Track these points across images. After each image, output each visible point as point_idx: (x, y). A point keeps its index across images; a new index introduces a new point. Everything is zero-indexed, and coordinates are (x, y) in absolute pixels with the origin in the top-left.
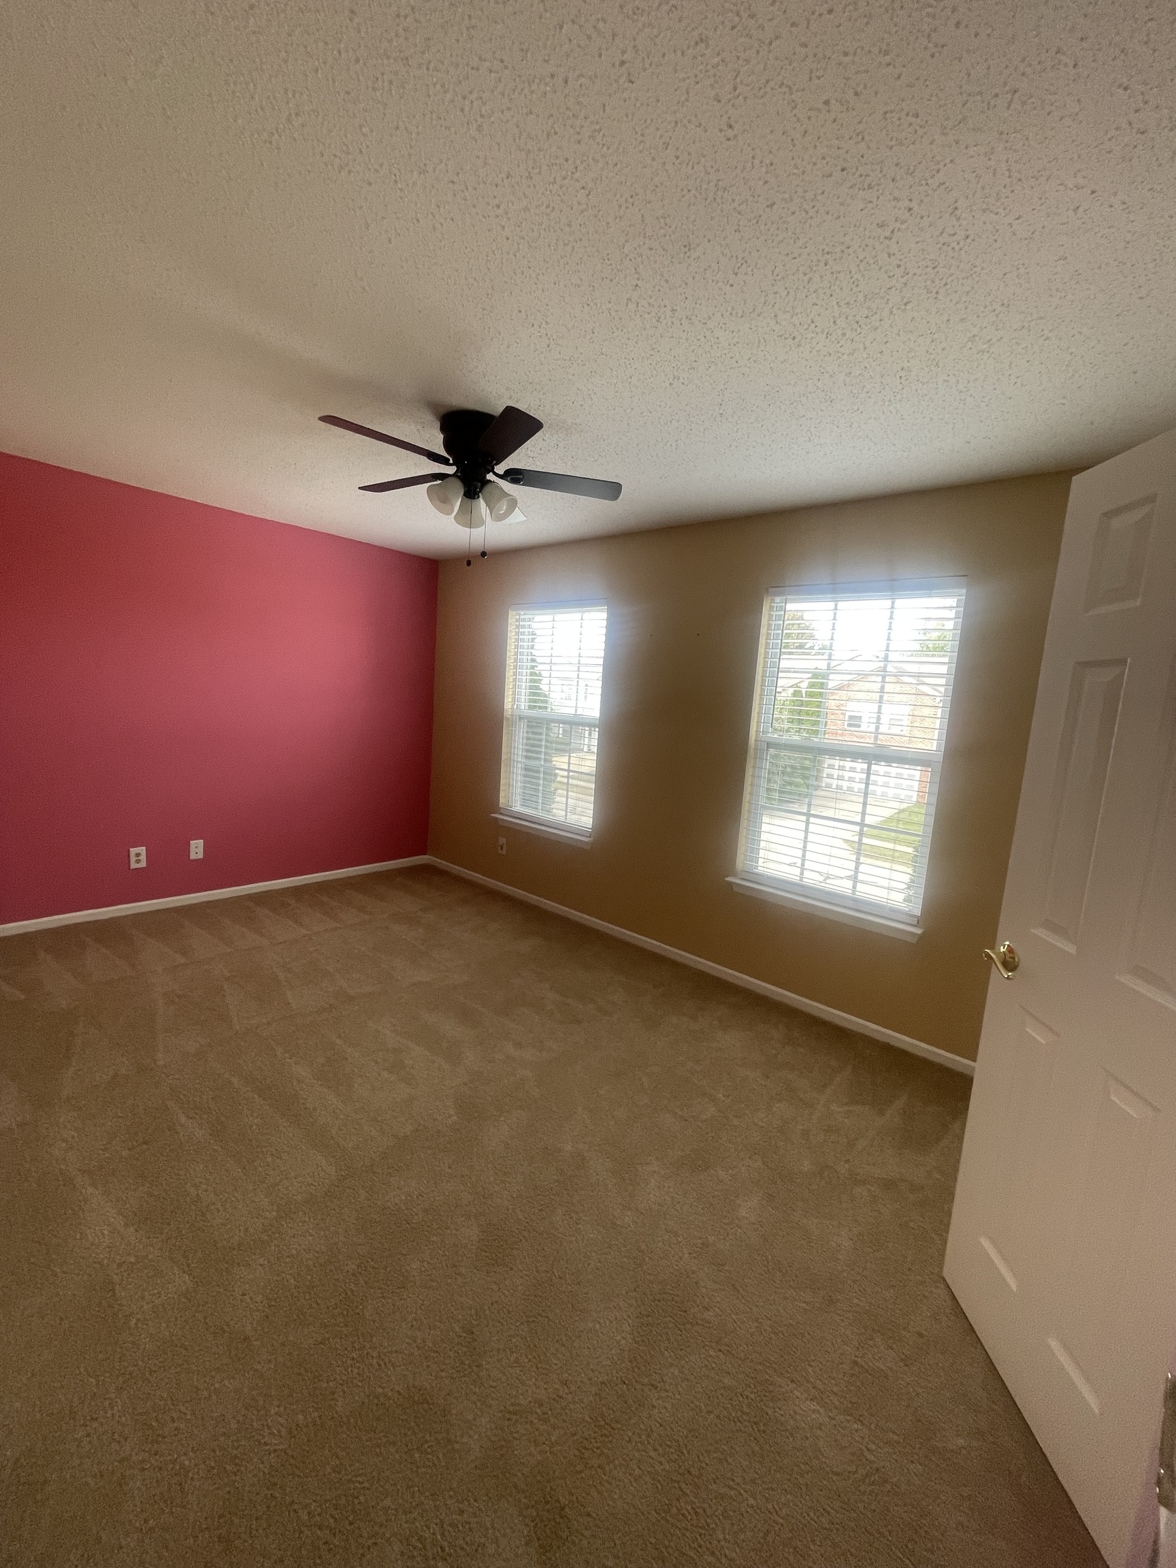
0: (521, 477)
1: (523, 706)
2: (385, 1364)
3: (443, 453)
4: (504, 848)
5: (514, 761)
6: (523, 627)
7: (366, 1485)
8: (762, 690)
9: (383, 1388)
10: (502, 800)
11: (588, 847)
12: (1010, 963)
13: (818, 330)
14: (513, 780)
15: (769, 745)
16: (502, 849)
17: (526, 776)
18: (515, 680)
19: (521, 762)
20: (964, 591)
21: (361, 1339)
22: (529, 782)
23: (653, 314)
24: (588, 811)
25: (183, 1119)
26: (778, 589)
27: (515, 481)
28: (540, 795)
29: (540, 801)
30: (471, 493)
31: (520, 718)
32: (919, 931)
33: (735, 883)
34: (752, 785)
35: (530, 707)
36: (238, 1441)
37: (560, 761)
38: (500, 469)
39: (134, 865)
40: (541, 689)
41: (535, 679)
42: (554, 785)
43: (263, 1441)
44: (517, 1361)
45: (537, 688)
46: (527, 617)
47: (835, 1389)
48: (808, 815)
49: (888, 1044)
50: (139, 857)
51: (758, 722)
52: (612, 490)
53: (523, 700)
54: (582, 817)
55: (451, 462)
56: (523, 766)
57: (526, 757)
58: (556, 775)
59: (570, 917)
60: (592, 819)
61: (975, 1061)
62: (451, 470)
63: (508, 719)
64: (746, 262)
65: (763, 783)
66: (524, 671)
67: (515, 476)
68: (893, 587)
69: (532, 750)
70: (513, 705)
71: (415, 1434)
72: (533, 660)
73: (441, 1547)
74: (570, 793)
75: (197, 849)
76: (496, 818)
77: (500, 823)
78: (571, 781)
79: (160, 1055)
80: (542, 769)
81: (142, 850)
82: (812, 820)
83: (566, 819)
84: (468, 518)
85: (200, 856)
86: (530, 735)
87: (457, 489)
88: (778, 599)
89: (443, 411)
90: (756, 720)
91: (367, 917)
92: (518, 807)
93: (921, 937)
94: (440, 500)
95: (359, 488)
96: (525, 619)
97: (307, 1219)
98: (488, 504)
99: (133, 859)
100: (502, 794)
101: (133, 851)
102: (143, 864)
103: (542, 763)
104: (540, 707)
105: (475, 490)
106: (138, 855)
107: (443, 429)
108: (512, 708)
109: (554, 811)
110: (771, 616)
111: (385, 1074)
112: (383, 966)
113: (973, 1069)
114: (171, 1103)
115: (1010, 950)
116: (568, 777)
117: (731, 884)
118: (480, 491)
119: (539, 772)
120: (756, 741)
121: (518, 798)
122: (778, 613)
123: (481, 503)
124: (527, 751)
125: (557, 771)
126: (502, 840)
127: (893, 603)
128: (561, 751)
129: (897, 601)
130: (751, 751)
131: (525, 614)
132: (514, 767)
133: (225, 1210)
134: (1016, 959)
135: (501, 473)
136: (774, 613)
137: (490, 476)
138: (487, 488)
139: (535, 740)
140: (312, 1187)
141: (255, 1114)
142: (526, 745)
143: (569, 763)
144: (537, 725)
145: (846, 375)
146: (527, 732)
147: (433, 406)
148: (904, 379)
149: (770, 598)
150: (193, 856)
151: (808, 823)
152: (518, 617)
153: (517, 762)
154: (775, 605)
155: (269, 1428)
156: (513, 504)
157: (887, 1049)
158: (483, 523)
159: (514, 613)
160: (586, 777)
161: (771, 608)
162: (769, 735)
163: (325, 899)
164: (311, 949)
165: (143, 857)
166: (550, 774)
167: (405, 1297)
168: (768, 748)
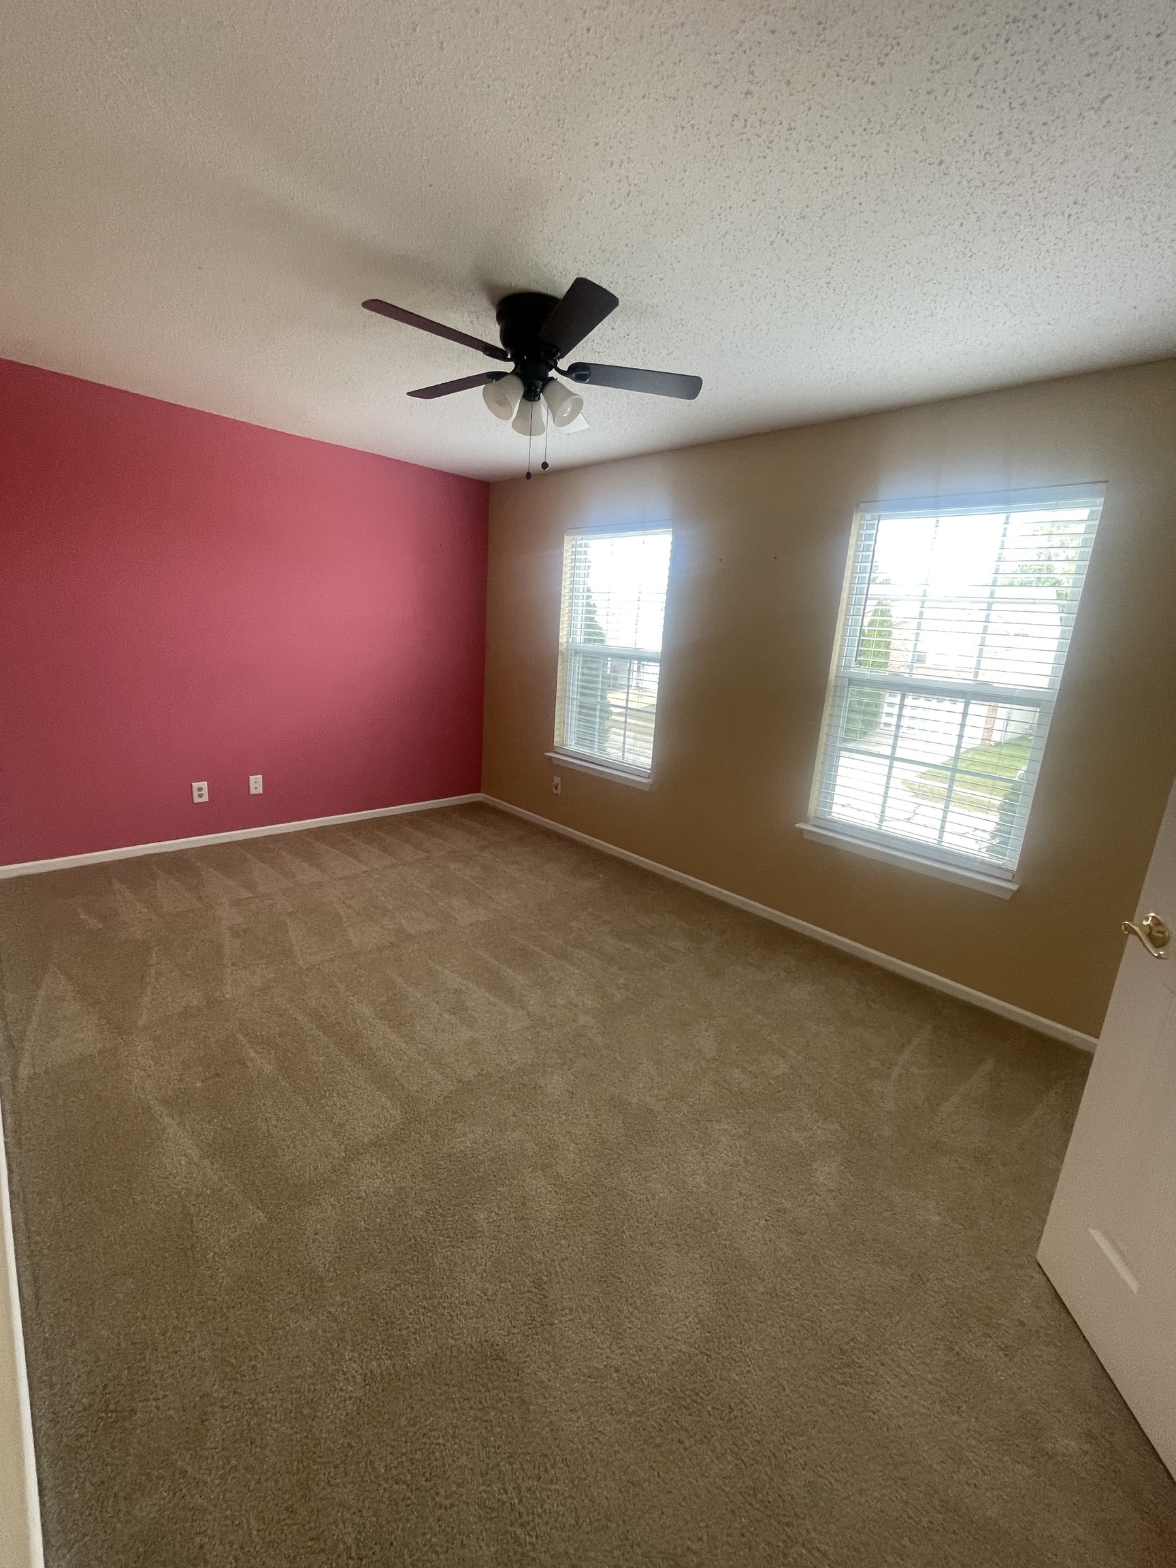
0: (587, 373)
1: (579, 638)
2: (457, 1315)
3: (500, 345)
4: (559, 787)
5: (569, 697)
6: (580, 553)
7: (441, 1441)
8: (846, 620)
9: (455, 1340)
10: (556, 739)
11: (647, 789)
12: (1157, 937)
13: (976, 147)
14: (568, 717)
15: (851, 682)
16: (556, 788)
17: (580, 713)
18: (570, 611)
19: (576, 699)
20: (1101, 500)
21: (432, 1288)
22: (585, 721)
23: (764, 137)
24: (647, 751)
25: (252, 1054)
26: (868, 504)
27: (580, 378)
28: (597, 733)
29: (596, 740)
30: (531, 395)
31: (576, 653)
32: (1014, 887)
33: (805, 830)
34: (829, 725)
35: (586, 641)
36: (313, 1384)
37: (616, 698)
38: (564, 364)
39: (197, 800)
40: (595, 621)
41: (591, 611)
42: (608, 723)
43: (338, 1387)
44: (589, 1321)
45: (592, 619)
46: (584, 542)
47: (930, 1377)
48: (892, 758)
49: (970, 1003)
50: (201, 791)
51: (839, 656)
52: (690, 386)
53: (579, 633)
54: (641, 758)
55: (509, 356)
56: (578, 704)
57: (582, 694)
58: (611, 713)
59: (629, 860)
60: (650, 760)
61: (1097, 1037)
62: (509, 367)
63: (563, 655)
64: (898, 44)
65: (842, 723)
66: (581, 601)
67: (580, 372)
68: (1006, 500)
69: (587, 687)
70: (568, 639)
71: (488, 1390)
72: (589, 590)
73: (519, 1513)
74: (628, 733)
75: (256, 784)
76: (551, 758)
77: (555, 762)
78: (629, 720)
79: (228, 987)
80: (598, 707)
81: (204, 784)
82: (896, 763)
83: (623, 759)
84: (527, 425)
85: (260, 791)
86: (586, 671)
87: (515, 390)
88: (868, 516)
89: (501, 294)
90: (837, 654)
91: (424, 855)
92: (572, 746)
93: (1015, 893)
94: (498, 404)
95: (409, 394)
96: (581, 544)
97: (374, 1161)
98: (550, 406)
99: (196, 793)
100: (556, 733)
101: (195, 785)
102: (206, 798)
103: (599, 700)
104: (595, 641)
105: (536, 392)
106: (200, 789)
107: (500, 318)
108: (567, 642)
109: (608, 749)
110: (859, 535)
111: (446, 1016)
112: (440, 904)
113: (1096, 1045)
114: (240, 1036)
115: (1157, 922)
116: (626, 715)
117: (801, 830)
118: (542, 391)
119: (595, 710)
120: (836, 676)
121: (573, 736)
122: (868, 532)
123: (542, 407)
124: (583, 687)
125: (611, 708)
126: (557, 780)
127: (1007, 518)
128: (616, 687)
129: (1012, 515)
130: (831, 688)
131: (582, 539)
132: (569, 704)
133: (295, 1147)
134: (1167, 934)
135: (565, 368)
136: (864, 533)
137: (553, 373)
138: (550, 387)
139: (589, 675)
140: (378, 1129)
141: (321, 1052)
142: (581, 681)
143: (627, 701)
144: (592, 659)
145: (999, 216)
146: (583, 668)
147: (490, 289)
148: (1073, 218)
149: (860, 514)
150: (253, 791)
151: (891, 767)
152: (574, 542)
153: (573, 699)
154: (865, 523)
155: (344, 1373)
156: (578, 404)
157: (970, 1008)
158: (542, 429)
159: (571, 538)
160: (646, 715)
161: (861, 527)
162: (852, 670)
163: (382, 835)
164: (371, 886)
165: (205, 792)
166: (605, 711)
167: (474, 1247)
168: (849, 685)
